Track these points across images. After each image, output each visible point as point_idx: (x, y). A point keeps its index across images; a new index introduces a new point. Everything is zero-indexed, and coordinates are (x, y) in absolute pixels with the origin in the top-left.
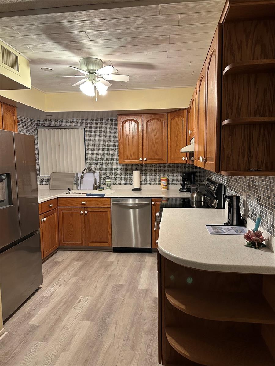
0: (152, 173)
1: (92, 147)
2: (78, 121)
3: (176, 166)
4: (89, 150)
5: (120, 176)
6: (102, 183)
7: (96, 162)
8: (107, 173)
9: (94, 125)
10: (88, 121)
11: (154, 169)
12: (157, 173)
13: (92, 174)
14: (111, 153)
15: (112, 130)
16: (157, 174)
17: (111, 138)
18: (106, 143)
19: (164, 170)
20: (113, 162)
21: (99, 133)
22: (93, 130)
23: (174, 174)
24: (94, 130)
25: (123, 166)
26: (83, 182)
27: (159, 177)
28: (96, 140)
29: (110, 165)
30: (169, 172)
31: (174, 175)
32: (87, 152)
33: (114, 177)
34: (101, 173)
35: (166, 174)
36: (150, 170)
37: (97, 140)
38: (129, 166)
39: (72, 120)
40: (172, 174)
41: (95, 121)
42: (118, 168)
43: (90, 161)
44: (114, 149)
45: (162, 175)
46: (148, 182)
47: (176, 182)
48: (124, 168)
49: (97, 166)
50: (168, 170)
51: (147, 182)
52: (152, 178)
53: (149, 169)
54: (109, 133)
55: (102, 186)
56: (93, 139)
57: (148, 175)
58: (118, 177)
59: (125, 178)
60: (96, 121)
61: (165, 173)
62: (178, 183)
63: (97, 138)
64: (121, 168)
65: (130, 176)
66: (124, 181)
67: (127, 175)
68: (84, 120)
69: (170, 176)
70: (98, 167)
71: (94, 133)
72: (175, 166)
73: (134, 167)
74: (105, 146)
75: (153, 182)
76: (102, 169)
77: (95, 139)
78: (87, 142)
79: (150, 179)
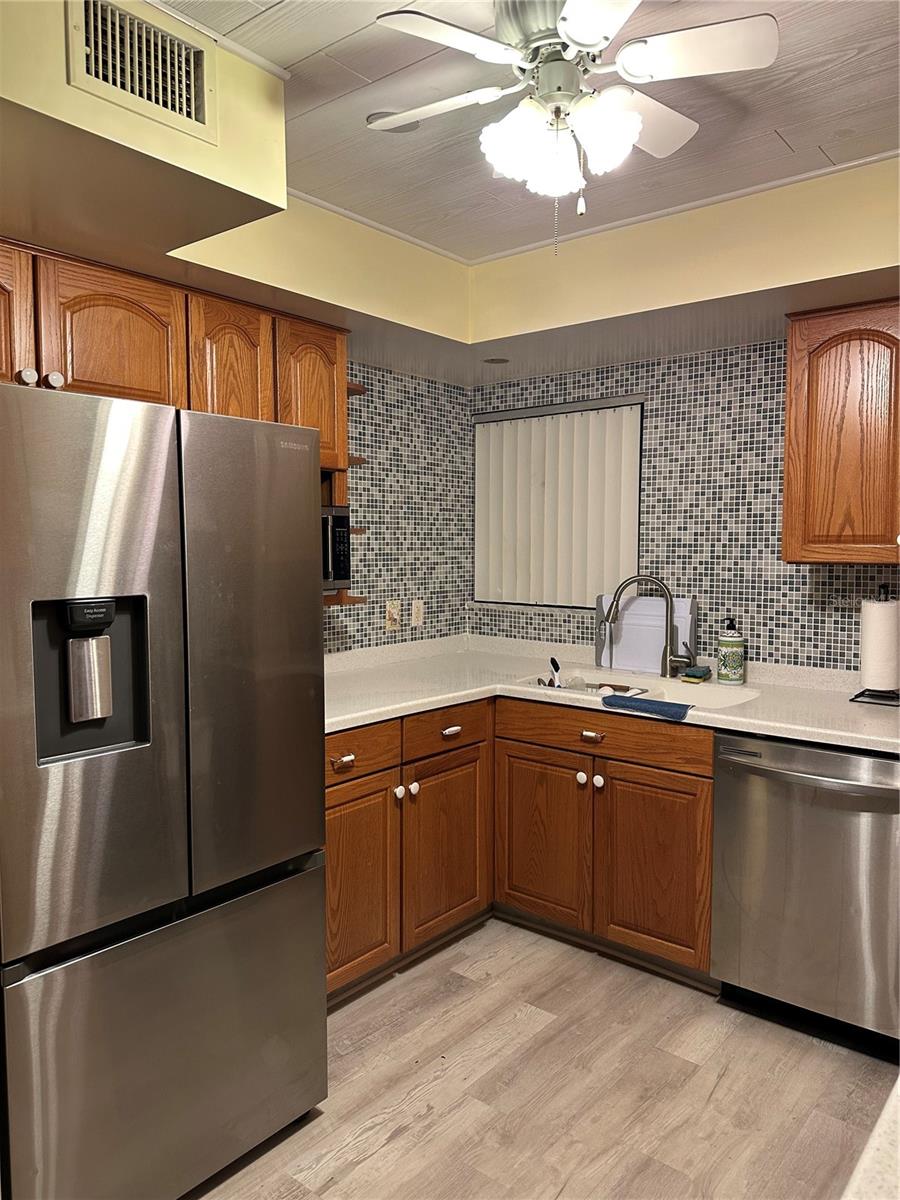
1: (670, 486)
2: (617, 376)
4: (654, 496)
5: (797, 620)
6: (705, 649)
7: (681, 551)
8: (729, 604)
9: (684, 385)
10: (659, 371)
13: (659, 603)
14: (757, 508)
15: (766, 399)
17: (761, 436)
18: (733, 462)
20: (760, 552)
21: (706, 417)
22: (679, 408)
24: (684, 408)
25: (811, 571)
26: (619, 638)
28: (688, 453)
29: (746, 565)
32: (648, 507)
33: (765, 625)
34: (704, 602)
37: (691, 450)
38: (844, 571)
39: (598, 373)
41: (691, 365)
42: (785, 583)
43: (658, 546)
44: (769, 491)
48: (817, 583)
49: (684, 569)
54: (752, 416)
55: (703, 660)
56: (674, 450)
58: (784, 626)
59: (823, 634)
60: (693, 363)
63: (694, 441)
64: (804, 583)
65: (850, 623)
66: (816, 646)
67: (830, 616)
68: (643, 367)
70: (689, 571)
71: (684, 419)
73: (872, 578)
74: (726, 475)
76: (706, 582)
77: (683, 448)
78: (650, 462)
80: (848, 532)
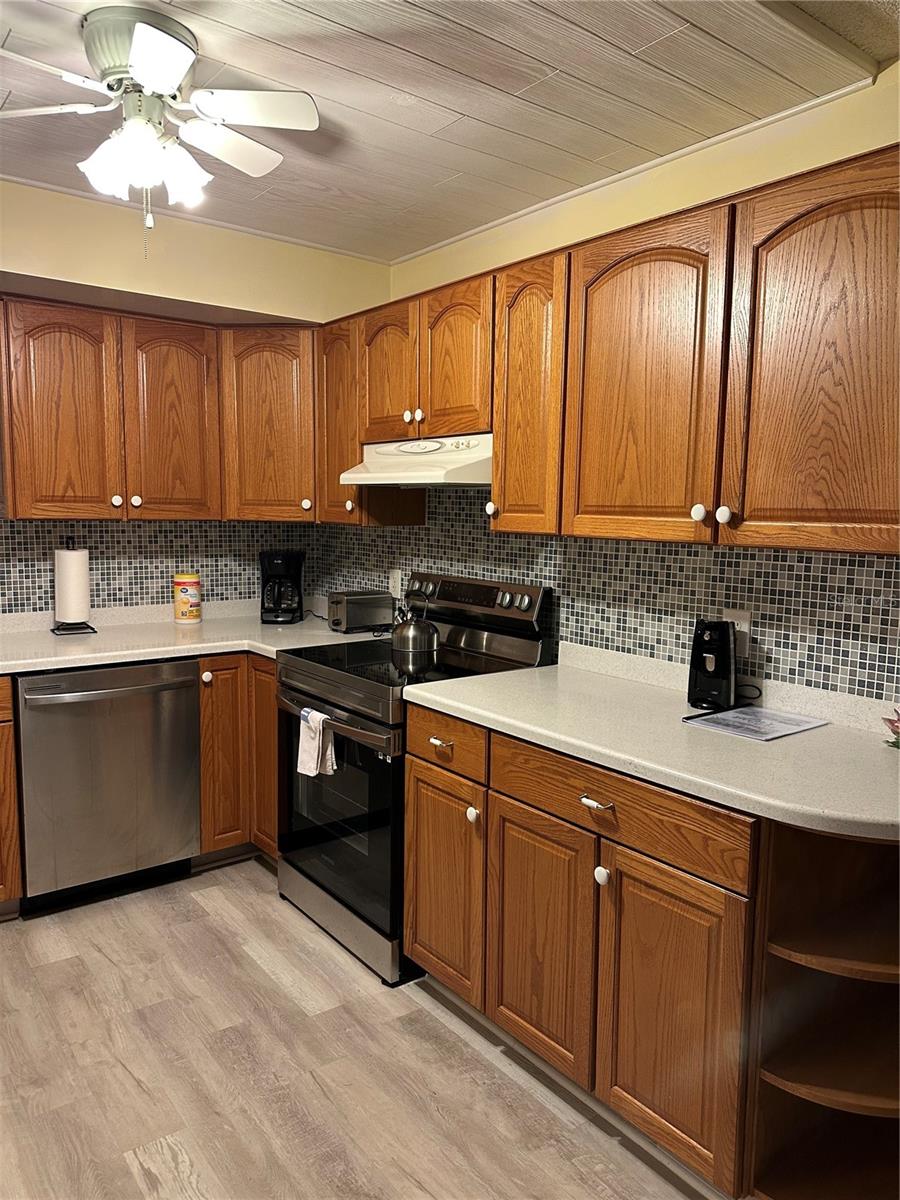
0: (130, 558)
3: (225, 531)
11: (140, 542)
12: (151, 558)
16: (151, 563)
19: (181, 547)
23: (216, 561)
27: (162, 572)
30: (197, 551)
31: (217, 566)
35: (187, 562)
36: (124, 547)
38: (24, 527)
40: (211, 561)
45: (171, 563)
46: (115, 594)
47: (227, 590)
50: (197, 547)
51: (109, 595)
52: (130, 578)
53: (119, 542)
57: (114, 564)
61: (182, 557)
62: (231, 594)
69: (202, 566)
72: (220, 531)
73: (49, 532)
75: (137, 594)
79: (122, 581)
80: (70, 493)
